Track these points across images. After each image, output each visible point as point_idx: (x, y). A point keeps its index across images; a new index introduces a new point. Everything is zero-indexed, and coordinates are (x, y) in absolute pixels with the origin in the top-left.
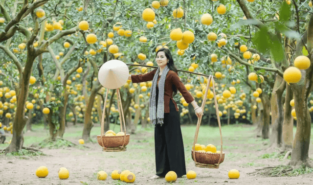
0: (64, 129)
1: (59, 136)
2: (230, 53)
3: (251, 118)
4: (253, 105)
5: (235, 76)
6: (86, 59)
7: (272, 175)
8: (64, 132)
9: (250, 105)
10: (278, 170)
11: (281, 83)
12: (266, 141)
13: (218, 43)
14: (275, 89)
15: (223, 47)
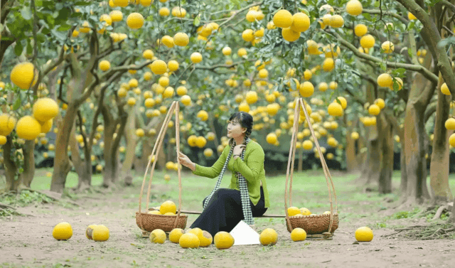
0: (32, 174)
1: (25, 184)
2: (340, 39)
3: (343, 157)
4: (351, 132)
5: (350, 78)
6: (76, 47)
7: (423, 237)
8: (32, 177)
9: (345, 132)
10: (433, 230)
11: (423, 90)
12: (389, 196)
13: (321, 22)
14: (412, 100)
15: (327, 28)
